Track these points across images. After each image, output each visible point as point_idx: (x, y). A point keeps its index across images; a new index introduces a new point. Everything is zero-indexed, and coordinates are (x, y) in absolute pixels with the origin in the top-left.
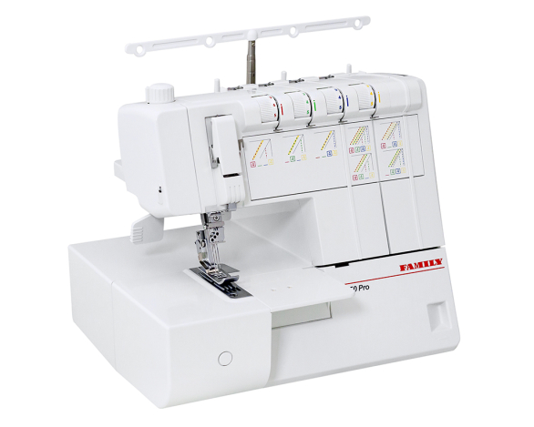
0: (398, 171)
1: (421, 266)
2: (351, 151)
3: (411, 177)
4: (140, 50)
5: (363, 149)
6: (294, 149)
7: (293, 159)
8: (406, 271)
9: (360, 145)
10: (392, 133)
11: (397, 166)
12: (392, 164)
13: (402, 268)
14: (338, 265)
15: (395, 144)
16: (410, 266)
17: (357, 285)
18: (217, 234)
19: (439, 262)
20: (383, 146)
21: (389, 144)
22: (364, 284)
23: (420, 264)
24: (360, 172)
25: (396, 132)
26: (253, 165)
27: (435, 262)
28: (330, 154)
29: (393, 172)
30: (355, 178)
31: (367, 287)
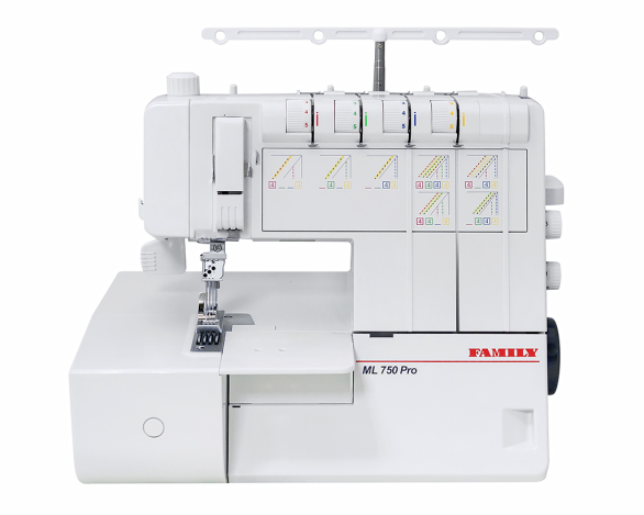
0: (487, 221)
1: (502, 355)
2: (420, 185)
3: (506, 232)
4: (221, 36)
5: (438, 185)
6: (334, 173)
7: (331, 185)
8: (477, 358)
9: (434, 179)
10: (485, 170)
11: (486, 213)
12: (481, 208)
13: (473, 352)
14: (374, 334)
15: (487, 185)
16: (486, 352)
17: (399, 365)
18: (214, 268)
19: (532, 352)
20: (469, 185)
21: (477, 183)
22: (409, 365)
23: (502, 353)
24: (428, 215)
25: (491, 170)
26: (273, 185)
27: (525, 352)
28: (387, 185)
29: (478, 222)
30: (420, 222)
31: (414, 371)
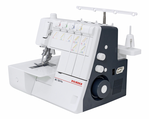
0: (83, 52)
1: (76, 83)
3: (85, 55)
7: (61, 39)
9: (76, 41)
10: (85, 41)
12: (82, 50)
13: (72, 81)
14: (59, 72)
15: (85, 44)
16: (74, 82)
17: (60, 80)
19: (81, 84)
21: (83, 44)
22: (62, 81)
24: (74, 49)
26: (53, 38)
27: (80, 84)
28: (69, 41)
29: (81, 52)
30: (72, 50)
31: (62, 82)
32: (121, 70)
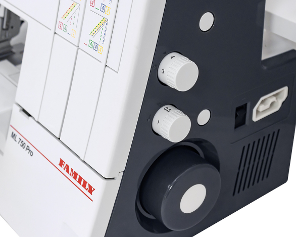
0: (96, 46)
1: (75, 177)
8: (62, 169)
15: (103, 8)
19: (90, 190)
20: (93, 2)
22: (31, 148)
24: (66, 22)
27: (87, 187)
29: (91, 44)
32: (272, 104)
